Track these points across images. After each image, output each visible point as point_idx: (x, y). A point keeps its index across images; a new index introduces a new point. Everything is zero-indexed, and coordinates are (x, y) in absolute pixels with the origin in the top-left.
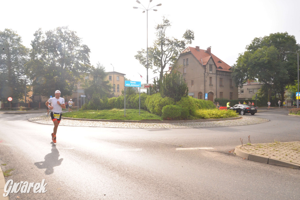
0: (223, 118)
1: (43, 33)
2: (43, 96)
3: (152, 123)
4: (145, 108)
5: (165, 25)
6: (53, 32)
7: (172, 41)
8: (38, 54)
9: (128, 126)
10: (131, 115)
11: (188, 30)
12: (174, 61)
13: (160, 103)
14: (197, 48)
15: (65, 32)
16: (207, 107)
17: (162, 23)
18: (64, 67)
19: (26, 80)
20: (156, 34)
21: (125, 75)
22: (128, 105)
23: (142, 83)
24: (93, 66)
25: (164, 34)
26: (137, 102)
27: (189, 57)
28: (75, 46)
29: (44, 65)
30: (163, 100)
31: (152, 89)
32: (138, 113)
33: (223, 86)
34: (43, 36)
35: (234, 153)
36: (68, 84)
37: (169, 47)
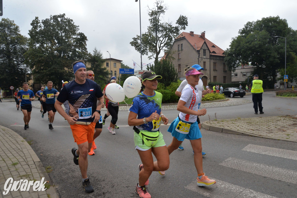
0: (209, 100)
2: (43, 84)
5: (159, 12)
6: (50, 21)
7: (166, 27)
8: (36, 43)
11: (181, 16)
12: (168, 47)
14: (192, 33)
15: (62, 21)
17: (156, 9)
18: (62, 55)
19: (25, 69)
20: (150, 21)
21: (122, 61)
23: (135, 70)
24: (90, 53)
25: (158, 20)
27: (183, 42)
28: (72, 34)
29: (42, 54)
33: (217, 71)
34: (39, 26)
36: (66, 72)
37: (163, 33)
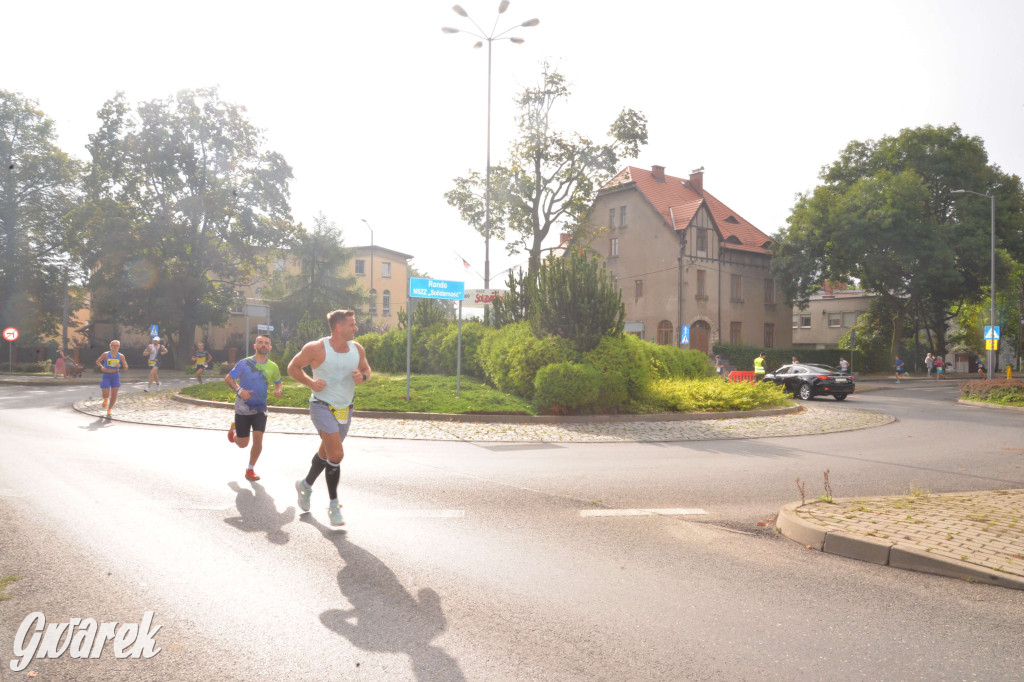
0: (739, 409)
1: (129, 109)
2: (126, 325)
3: (501, 425)
4: (476, 374)
5: (549, 92)
6: (165, 106)
7: (573, 147)
8: (111, 180)
9: (419, 433)
10: (426, 396)
11: (627, 112)
12: (577, 214)
13: (530, 356)
14: (658, 171)
15: (207, 107)
16: (689, 373)
17: (540, 84)
18: (201, 225)
19: (66, 268)
20: (519, 122)
21: (411, 257)
22: (420, 362)
23: (467, 287)
24: (301, 224)
25: (545, 121)
26: (452, 349)
27: (630, 202)
28: (240, 156)
29: (132, 219)
30: (538, 345)
31: (502, 310)
32: (452, 388)
33: (742, 303)
34: (128, 121)
35: (774, 529)
36: (213, 287)
37: (562, 165)
